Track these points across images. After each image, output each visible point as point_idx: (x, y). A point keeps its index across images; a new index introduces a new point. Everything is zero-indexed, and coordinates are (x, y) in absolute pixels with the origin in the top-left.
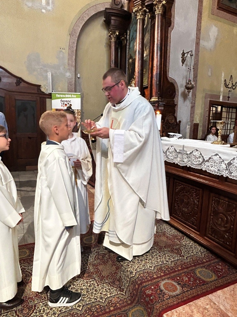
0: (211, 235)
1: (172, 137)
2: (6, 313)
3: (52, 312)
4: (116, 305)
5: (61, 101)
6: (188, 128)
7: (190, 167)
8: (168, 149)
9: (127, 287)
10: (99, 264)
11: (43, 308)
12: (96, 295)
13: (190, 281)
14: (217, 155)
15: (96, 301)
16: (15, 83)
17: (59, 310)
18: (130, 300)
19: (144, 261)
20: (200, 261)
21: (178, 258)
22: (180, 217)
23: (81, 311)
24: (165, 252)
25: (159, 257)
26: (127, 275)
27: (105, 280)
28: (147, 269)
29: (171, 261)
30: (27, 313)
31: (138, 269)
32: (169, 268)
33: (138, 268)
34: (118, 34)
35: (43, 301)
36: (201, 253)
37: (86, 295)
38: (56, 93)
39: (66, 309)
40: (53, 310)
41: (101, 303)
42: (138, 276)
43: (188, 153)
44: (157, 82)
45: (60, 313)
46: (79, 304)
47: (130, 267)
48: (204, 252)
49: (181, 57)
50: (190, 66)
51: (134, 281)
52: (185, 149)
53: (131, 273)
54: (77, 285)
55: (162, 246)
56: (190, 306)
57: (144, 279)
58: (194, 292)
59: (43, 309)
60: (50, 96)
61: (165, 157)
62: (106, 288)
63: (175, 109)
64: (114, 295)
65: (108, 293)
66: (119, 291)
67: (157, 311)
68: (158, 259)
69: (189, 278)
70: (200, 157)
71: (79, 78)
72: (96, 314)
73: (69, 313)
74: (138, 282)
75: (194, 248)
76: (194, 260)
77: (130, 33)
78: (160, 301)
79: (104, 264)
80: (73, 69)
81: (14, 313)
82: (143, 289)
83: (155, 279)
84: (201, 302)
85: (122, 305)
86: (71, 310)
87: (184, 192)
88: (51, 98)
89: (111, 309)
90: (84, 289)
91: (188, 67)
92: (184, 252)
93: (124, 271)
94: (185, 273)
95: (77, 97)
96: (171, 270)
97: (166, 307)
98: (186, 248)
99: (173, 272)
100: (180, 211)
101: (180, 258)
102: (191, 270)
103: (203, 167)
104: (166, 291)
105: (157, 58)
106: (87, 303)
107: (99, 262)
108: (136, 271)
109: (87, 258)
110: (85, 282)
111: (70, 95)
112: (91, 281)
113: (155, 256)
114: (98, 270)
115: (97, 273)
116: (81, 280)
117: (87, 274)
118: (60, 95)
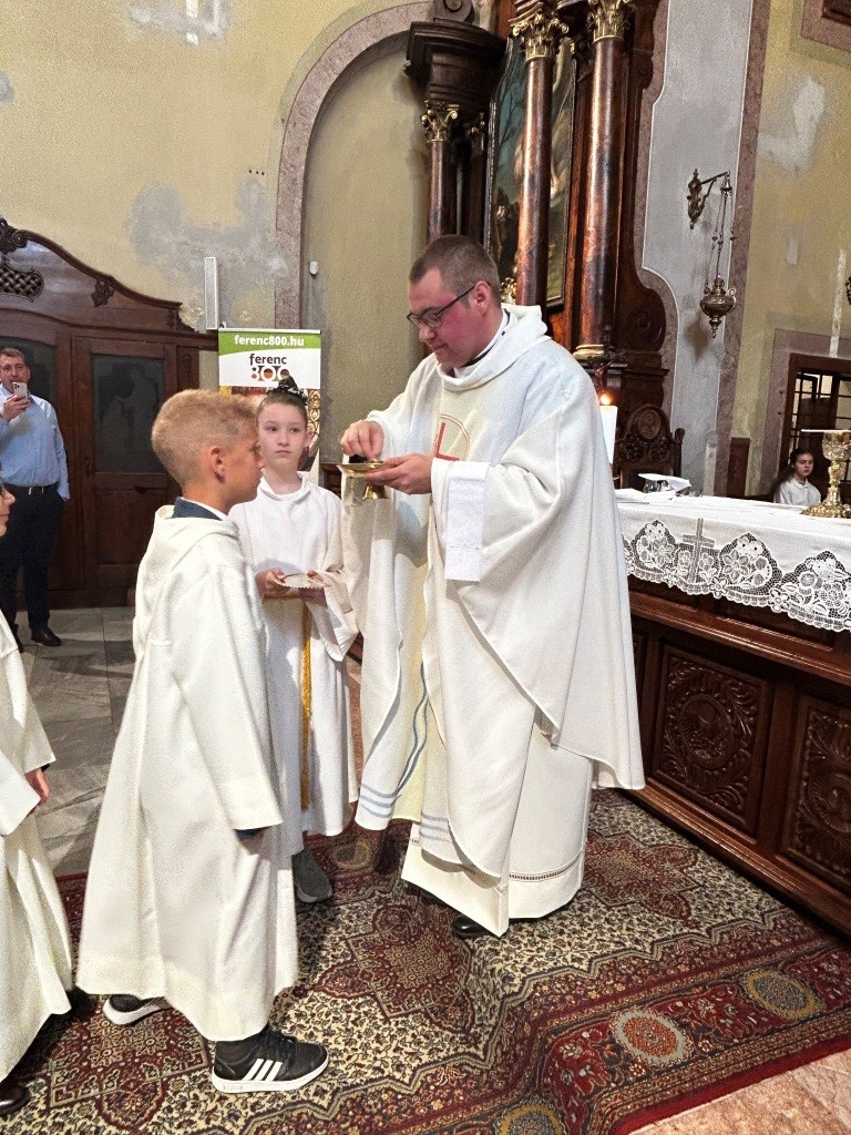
0: (802, 850)
1: (654, 490)
2: (66, 1106)
3: (226, 1111)
4: (451, 1095)
5: (252, 357)
6: (711, 456)
7: (724, 598)
8: (643, 532)
9: (490, 1029)
10: (391, 945)
11: (191, 1094)
12: (379, 1056)
13: (725, 1017)
14: (825, 556)
15: (380, 1075)
16: (92, 296)
17: (249, 1105)
18: (502, 1077)
19: (552, 940)
20: (759, 942)
21: (678, 932)
22: (682, 780)
23: (327, 1110)
24: (629, 906)
25: (607, 926)
26: (491, 988)
27: (410, 1002)
28: (564, 967)
29: (650, 940)
30: (137, 1111)
31: (530, 966)
32: (646, 966)
33: (533, 963)
34: (454, 115)
35: (192, 1068)
36: (762, 915)
37: (345, 1055)
38: (233, 329)
39: (274, 1101)
40: (227, 1102)
41: (399, 1084)
42: (533, 994)
43: (719, 547)
44: (597, 287)
45: (251, 1113)
46: (321, 1085)
47: (500, 957)
48: (771, 911)
49: (689, 198)
50: (720, 230)
51: (519, 1009)
52: (706, 533)
53: (507, 979)
54: (313, 1015)
55: (618, 887)
56: (726, 1108)
57: (554, 1004)
58: (740, 1057)
59: (192, 1096)
60: (211, 341)
61: (630, 562)
62: (415, 1031)
63: (664, 386)
64: (444, 1059)
65: (421, 1050)
66: (461, 1043)
67: (604, 1122)
68: (602, 934)
69: (718, 1007)
70: (761, 564)
71: (314, 276)
72: (381, 1124)
73: (287, 1118)
74: (530, 1012)
75: (734, 895)
76: (736, 941)
77: (498, 111)
78: (613, 1085)
79: (406, 944)
80: (295, 244)
81: (93, 1108)
82: (550, 1041)
83: (592, 1003)
84: (766, 1093)
85: (476, 1094)
86: (290, 1104)
87: (699, 692)
88: (215, 348)
89: (435, 1108)
90: (337, 1031)
91: (711, 234)
92: (700, 910)
93: (479, 974)
94: (703, 984)
95: (305, 346)
96: (652, 972)
97: (637, 1107)
98: (707, 895)
99: (660, 982)
100: (685, 761)
101: (685, 930)
102: (728, 976)
103: (772, 600)
104: (637, 1052)
105: (599, 200)
106: (350, 1081)
107: (389, 937)
108: (523, 975)
109: (347, 922)
110: (340, 1006)
111: (284, 338)
112: (360, 1004)
113: (591, 920)
114: (387, 966)
115: (383, 974)
116: (327, 1000)
117: (347, 978)
118: (248, 339)
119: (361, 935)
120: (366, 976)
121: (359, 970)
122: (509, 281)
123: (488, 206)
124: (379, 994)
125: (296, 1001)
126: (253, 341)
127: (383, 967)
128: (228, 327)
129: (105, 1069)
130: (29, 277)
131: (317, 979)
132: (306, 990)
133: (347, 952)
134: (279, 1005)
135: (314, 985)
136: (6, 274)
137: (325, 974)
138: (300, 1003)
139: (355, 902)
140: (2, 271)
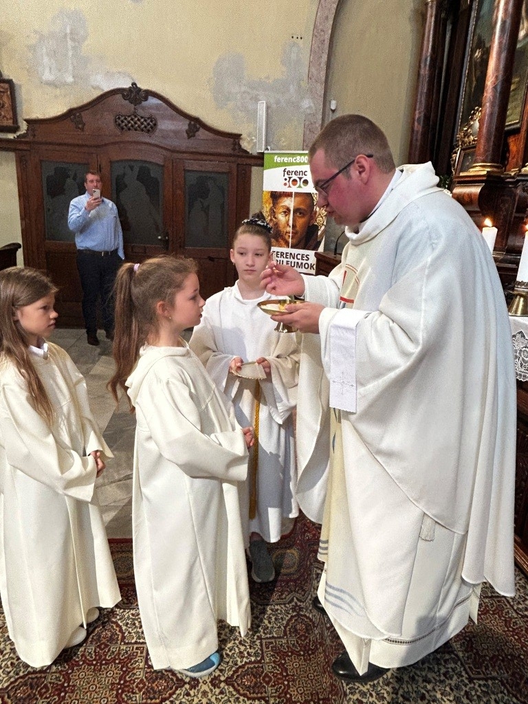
5: (284, 171)
10: (292, 653)
16: (186, 131)
38: (273, 152)
60: (260, 160)
71: (333, 111)
79: (303, 655)
80: (320, 89)
88: (262, 165)
107: (293, 645)
109: (267, 622)
114: (285, 674)
115: (280, 681)
116: (233, 695)
117: (252, 678)
118: (282, 158)
119: (273, 637)
120: (267, 679)
121: (263, 672)
122: (478, 109)
123: (468, 50)
124: (272, 701)
125: (211, 690)
126: (286, 159)
127: (281, 674)
128: (271, 150)
130: (149, 121)
131: (231, 673)
132: (221, 682)
133: (259, 651)
134: (198, 691)
135: (228, 678)
136: (136, 119)
137: (238, 669)
138: (213, 693)
139: (277, 605)
140: (133, 117)
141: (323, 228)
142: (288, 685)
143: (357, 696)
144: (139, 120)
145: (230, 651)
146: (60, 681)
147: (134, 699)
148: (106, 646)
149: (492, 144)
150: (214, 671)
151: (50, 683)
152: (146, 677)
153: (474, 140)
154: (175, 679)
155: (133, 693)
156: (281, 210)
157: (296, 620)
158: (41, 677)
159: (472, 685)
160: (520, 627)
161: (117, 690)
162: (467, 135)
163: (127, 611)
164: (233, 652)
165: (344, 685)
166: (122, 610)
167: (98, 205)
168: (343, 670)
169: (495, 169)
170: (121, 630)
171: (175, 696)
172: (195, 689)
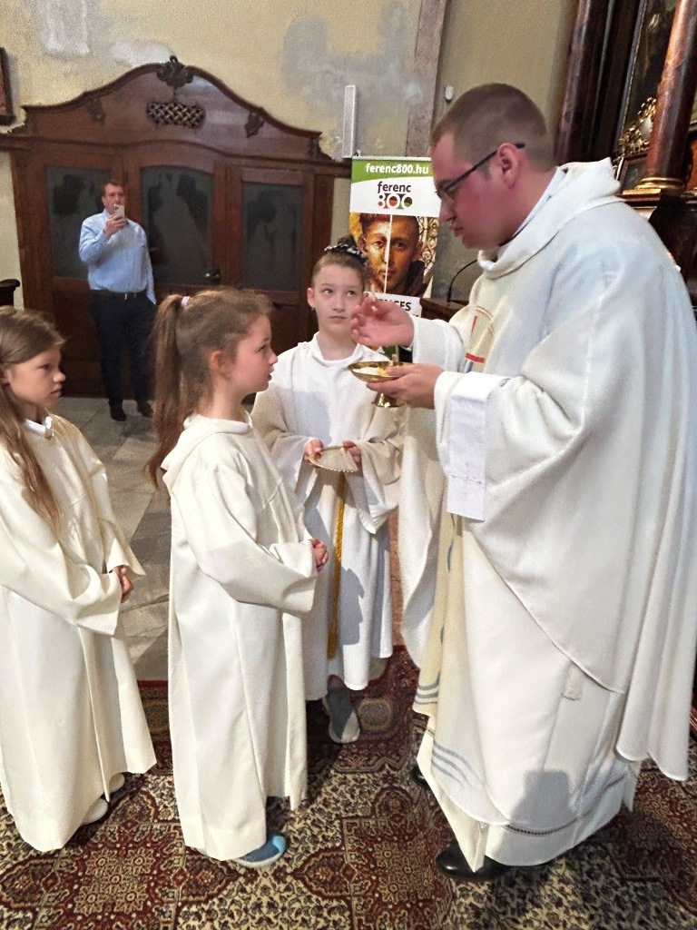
5: (380, 185)
10: (383, 839)
16: (245, 126)
19: (545, 910)
24: (649, 885)
25: (616, 909)
38: (365, 157)
54: (284, 909)
68: (608, 920)
79: (398, 841)
80: (432, 69)
88: (349, 176)
95: (427, 175)
107: (384, 827)
109: (348, 796)
110: (312, 906)
111: (411, 166)
112: (333, 908)
113: (597, 893)
114: (372, 866)
115: (366, 876)
116: (303, 893)
117: (329, 870)
118: (377, 167)
119: (357, 816)
120: (348, 872)
121: (343, 862)
122: (651, 101)
123: (641, 15)
124: (355, 901)
125: (274, 886)
126: (382, 169)
127: (368, 865)
128: (362, 154)
129: (85, 918)
130: (194, 111)
131: (300, 863)
132: (286, 874)
133: (338, 835)
134: (257, 885)
135: (296, 870)
136: (176, 108)
137: (309, 858)
138: (277, 889)
139: (362, 773)
140: (172, 105)
141: (431, 265)
142: (377, 880)
143: (471, 900)
144: (180, 110)
145: (300, 833)
146: (73, 869)
147: (171, 895)
148: (134, 824)
149: (669, 150)
150: (278, 860)
151: (60, 872)
152: (187, 867)
153: (643, 146)
154: (225, 870)
155: (170, 887)
156: (375, 240)
157: (388, 794)
158: (47, 863)
159: (625, 888)
160: (690, 811)
161: (149, 883)
162: (633, 138)
163: (162, 777)
164: (303, 835)
165: (454, 884)
166: (155, 777)
167: (122, 227)
168: (451, 865)
169: (672, 187)
170: (154, 804)
171: (225, 892)
172: (252, 883)
